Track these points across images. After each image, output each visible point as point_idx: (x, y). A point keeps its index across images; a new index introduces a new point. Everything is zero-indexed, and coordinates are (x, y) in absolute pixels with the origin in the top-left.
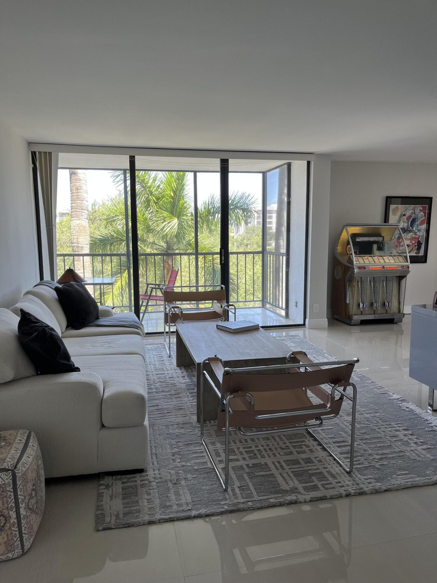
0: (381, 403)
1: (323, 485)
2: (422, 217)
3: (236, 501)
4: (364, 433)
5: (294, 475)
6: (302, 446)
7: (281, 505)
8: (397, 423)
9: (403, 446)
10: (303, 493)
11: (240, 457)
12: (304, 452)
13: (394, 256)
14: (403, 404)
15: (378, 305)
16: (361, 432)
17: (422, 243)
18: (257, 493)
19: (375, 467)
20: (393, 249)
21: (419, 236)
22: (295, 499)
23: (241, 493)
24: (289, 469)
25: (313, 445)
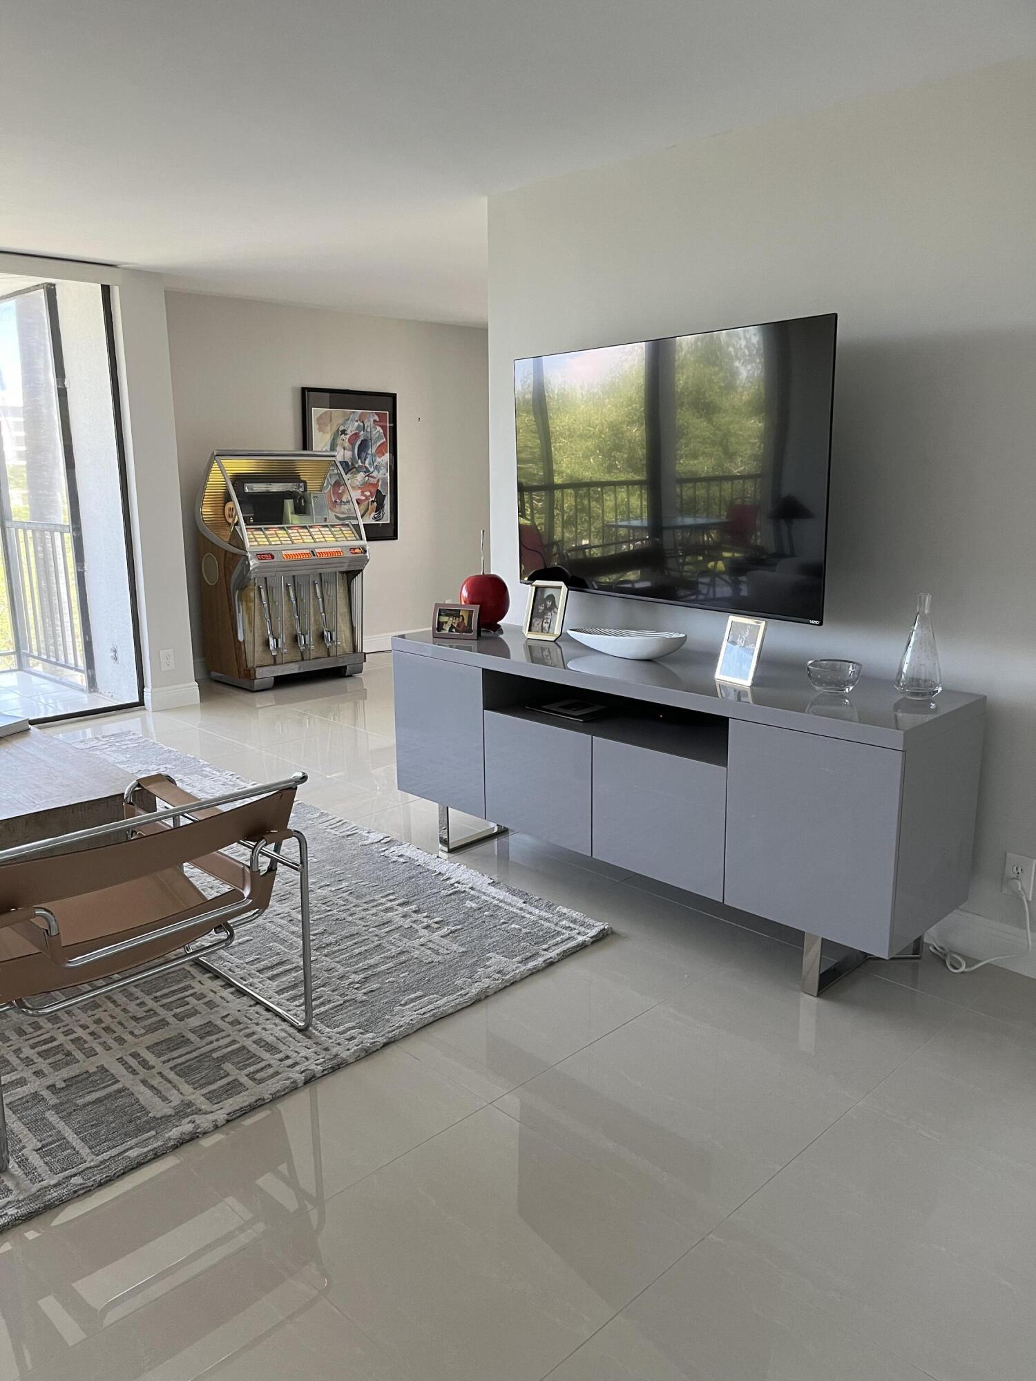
0: (347, 857)
1: (251, 1076)
2: (379, 438)
3: (38, 1186)
4: (322, 934)
5: (178, 1075)
6: (186, 999)
7: (157, 1156)
8: (385, 893)
9: (405, 940)
10: (209, 1110)
11: (27, 1073)
12: (195, 1012)
13: (333, 526)
14: (392, 849)
15: (309, 639)
16: (317, 932)
17: (384, 496)
18: (90, 1148)
19: (356, 1001)
20: (329, 511)
21: (378, 480)
22: (191, 1129)
23: (46, 1163)
24: (164, 1062)
25: (212, 991)
